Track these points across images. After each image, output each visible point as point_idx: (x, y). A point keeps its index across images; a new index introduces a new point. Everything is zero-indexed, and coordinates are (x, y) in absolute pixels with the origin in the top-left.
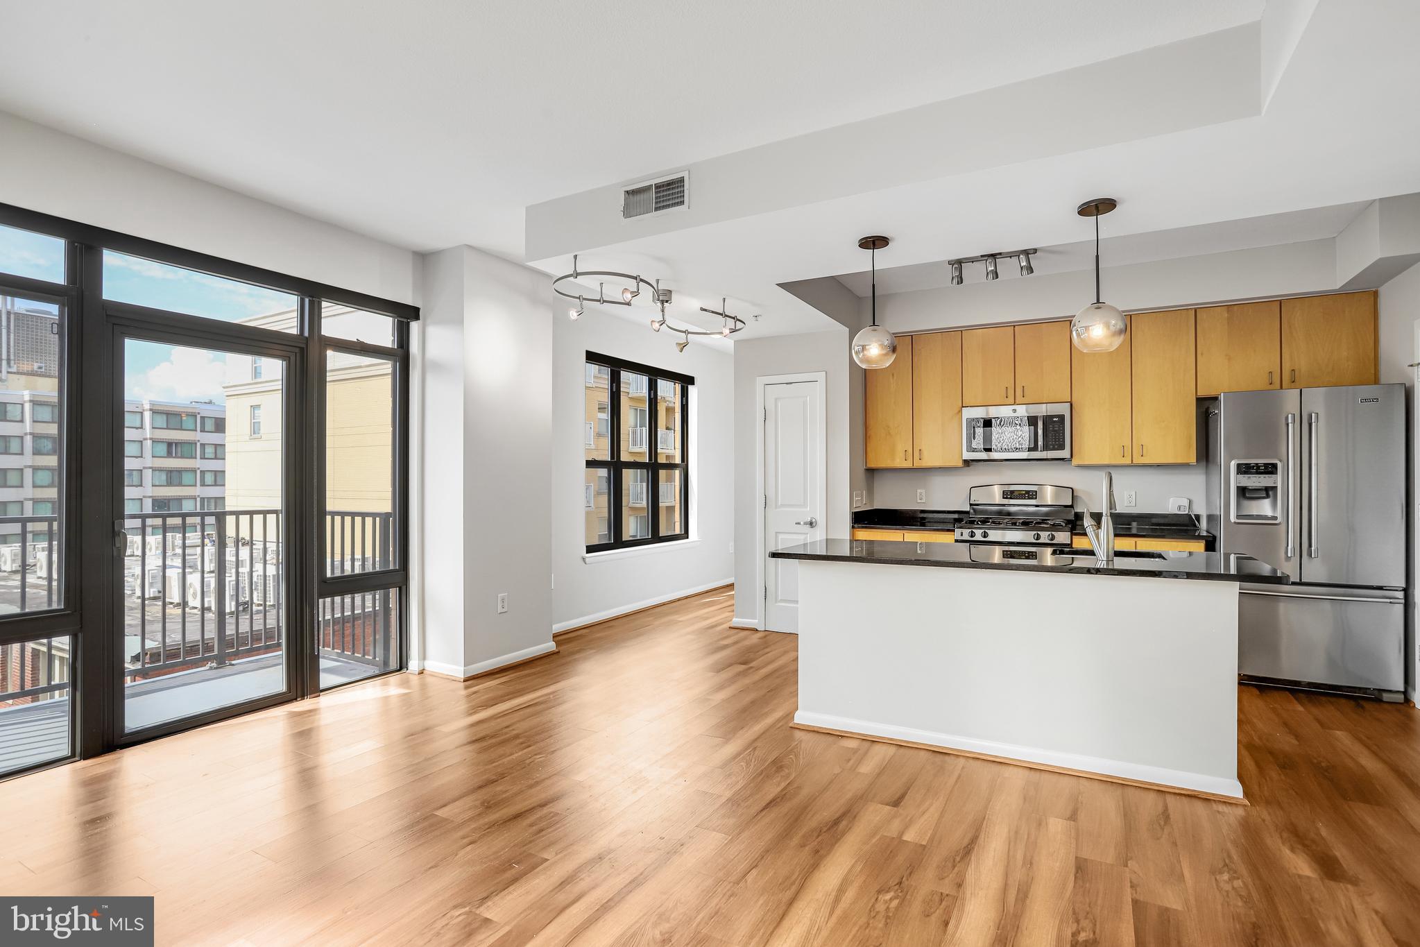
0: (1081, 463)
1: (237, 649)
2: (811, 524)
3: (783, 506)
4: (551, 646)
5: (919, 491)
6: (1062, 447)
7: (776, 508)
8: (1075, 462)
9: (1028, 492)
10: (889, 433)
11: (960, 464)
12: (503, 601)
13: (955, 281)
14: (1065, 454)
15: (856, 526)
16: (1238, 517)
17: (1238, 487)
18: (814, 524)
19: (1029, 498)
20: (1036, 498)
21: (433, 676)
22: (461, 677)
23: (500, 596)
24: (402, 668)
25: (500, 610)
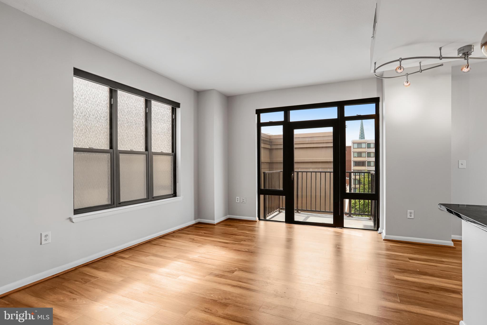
12: (411, 213)
21: (381, 235)
22: (384, 238)
23: (409, 211)
24: (377, 230)
25: (409, 217)
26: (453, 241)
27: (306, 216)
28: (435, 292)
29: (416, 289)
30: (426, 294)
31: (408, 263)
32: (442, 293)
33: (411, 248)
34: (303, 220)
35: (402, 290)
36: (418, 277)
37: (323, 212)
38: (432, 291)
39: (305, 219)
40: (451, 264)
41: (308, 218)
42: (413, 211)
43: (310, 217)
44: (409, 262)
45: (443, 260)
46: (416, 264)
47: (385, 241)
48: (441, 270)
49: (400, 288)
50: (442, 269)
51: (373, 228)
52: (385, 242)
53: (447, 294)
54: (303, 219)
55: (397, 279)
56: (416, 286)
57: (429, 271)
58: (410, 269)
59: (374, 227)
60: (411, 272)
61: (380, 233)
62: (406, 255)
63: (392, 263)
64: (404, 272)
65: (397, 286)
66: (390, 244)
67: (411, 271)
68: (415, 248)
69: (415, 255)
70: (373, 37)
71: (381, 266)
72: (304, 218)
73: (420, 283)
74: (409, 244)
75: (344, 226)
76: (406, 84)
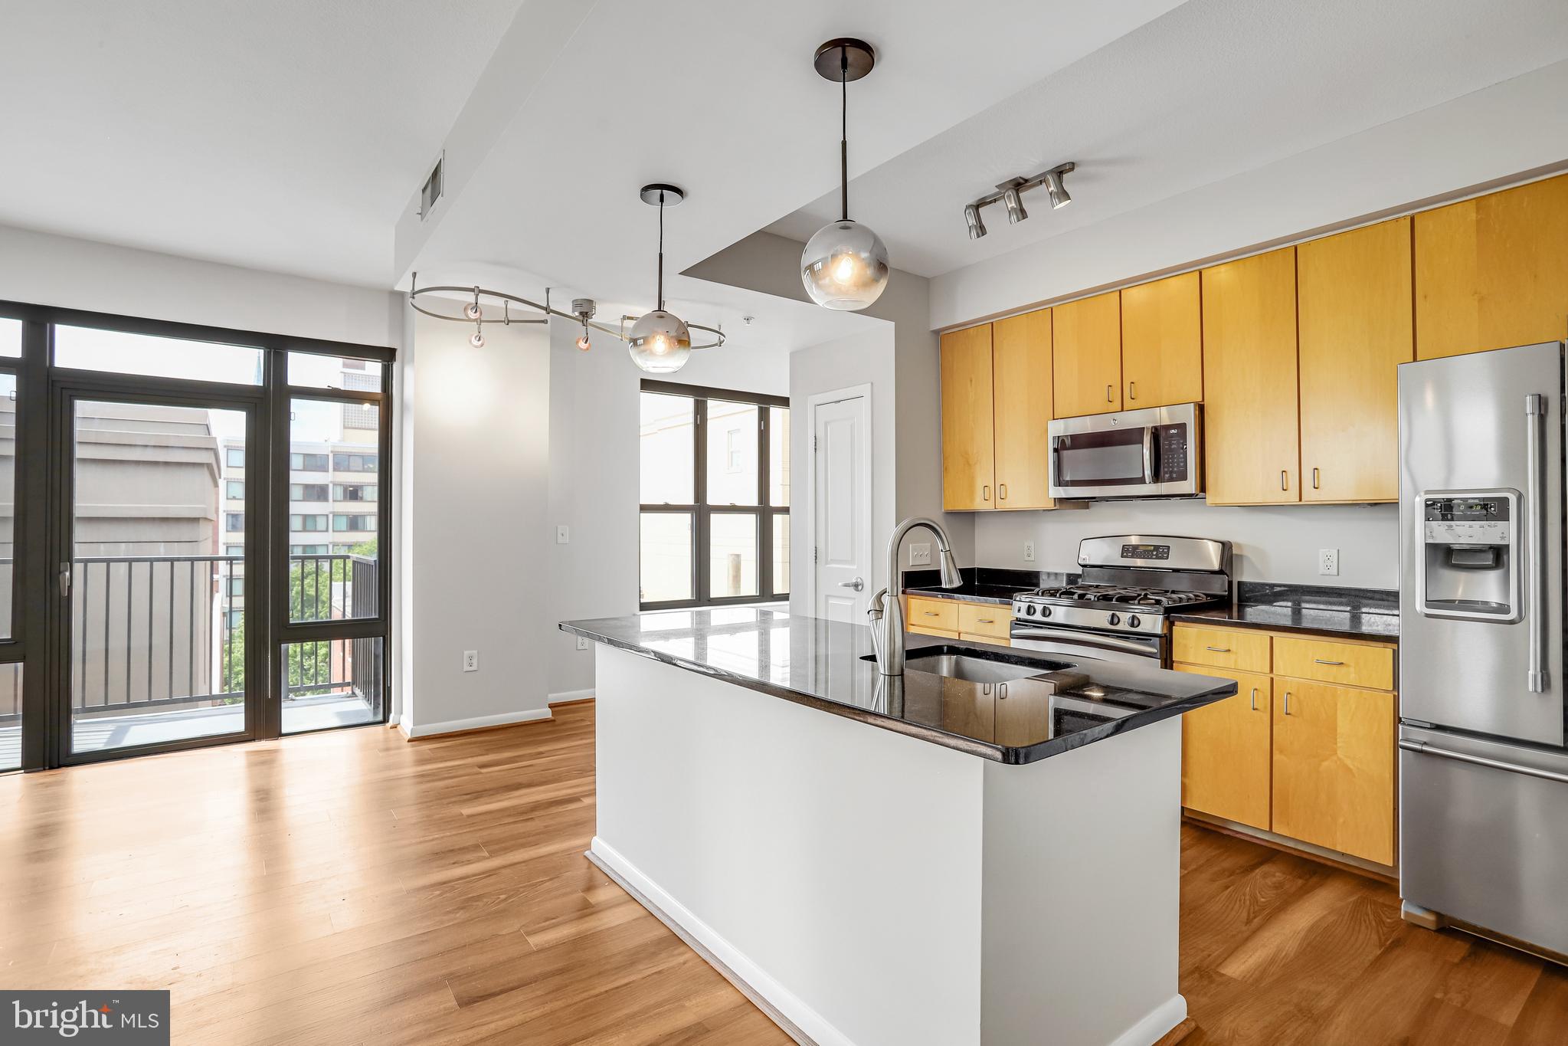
0: (1218, 501)
1: (302, 686)
2: (856, 586)
3: (834, 561)
4: (546, 713)
5: (1026, 544)
6: (1183, 477)
7: (827, 563)
8: (1211, 498)
9: (1157, 548)
10: (968, 463)
11: (1051, 505)
12: (471, 658)
13: (974, 233)
14: (1189, 486)
15: (909, 590)
16: (1430, 603)
17: (1426, 544)
18: (860, 588)
19: (1158, 558)
20: (1167, 558)
21: (398, 732)
22: (409, 736)
23: (466, 653)
24: (385, 720)
25: (466, 668)
26: (551, 706)
27: (111, 727)
28: (542, 813)
29: (511, 820)
30: (529, 823)
31: (480, 776)
32: (555, 810)
33: (475, 743)
34: (107, 744)
35: (485, 833)
36: (508, 796)
37: (185, 700)
38: (537, 813)
39: (110, 741)
40: (557, 753)
41: (121, 732)
42: (475, 652)
43: (133, 729)
44: (481, 773)
45: (541, 749)
46: (496, 773)
47: (413, 743)
48: (543, 771)
49: (481, 830)
50: (542, 769)
51: (370, 718)
52: (413, 746)
53: (560, 809)
54: (105, 741)
55: (469, 816)
56: (509, 816)
57: (523, 779)
58: (487, 787)
59: (375, 714)
60: (491, 792)
61: (394, 727)
62: (470, 760)
63: (448, 788)
64: (479, 798)
65: (472, 829)
66: (426, 747)
67: (490, 790)
68: (485, 742)
69: (486, 756)
70: (420, 214)
71: (426, 802)
72: (107, 735)
73: (514, 807)
74: (472, 736)
75: (284, 731)
76: (476, 343)
